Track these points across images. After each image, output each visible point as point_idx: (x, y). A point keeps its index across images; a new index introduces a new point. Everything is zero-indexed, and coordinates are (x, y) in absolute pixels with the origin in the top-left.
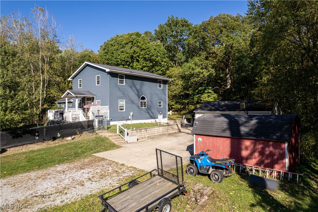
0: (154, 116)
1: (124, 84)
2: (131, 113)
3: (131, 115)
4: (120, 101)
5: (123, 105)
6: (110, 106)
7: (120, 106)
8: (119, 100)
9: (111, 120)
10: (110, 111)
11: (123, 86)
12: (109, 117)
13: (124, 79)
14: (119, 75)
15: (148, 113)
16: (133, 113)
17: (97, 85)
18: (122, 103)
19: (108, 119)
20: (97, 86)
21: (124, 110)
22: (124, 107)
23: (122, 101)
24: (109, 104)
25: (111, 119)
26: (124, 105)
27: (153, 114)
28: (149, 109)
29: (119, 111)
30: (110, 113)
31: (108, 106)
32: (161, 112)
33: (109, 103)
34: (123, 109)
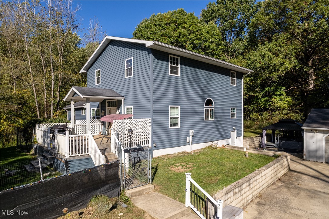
0: (225, 133)
1: (179, 75)
2: (191, 132)
3: (191, 134)
4: (171, 108)
5: (177, 116)
6: (152, 119)
7: (171, 118)
8: (170, 106)
9: (156, 147)
10: (152, 128)
11: (178, 78)
12: (150, 142)
13: (179, 66)
14: (170, 56)
15: (217, 128)
16: (193, 131)
17: (126, 77)
18: (175, 112)
19: (150, 145)
20: (127, 79)
21: (179, 126)
22: (179, 119)
23: (174, 108)
24: (151, 114)
25: (154, 145)
26: (179, 116)
27: (224, 130)
28: (218, 122)
29: (170, 128)
30: (152, 132)
31: (149, 119)
32: (234, 126)
33: (151, 111)
34: (177, 124)
